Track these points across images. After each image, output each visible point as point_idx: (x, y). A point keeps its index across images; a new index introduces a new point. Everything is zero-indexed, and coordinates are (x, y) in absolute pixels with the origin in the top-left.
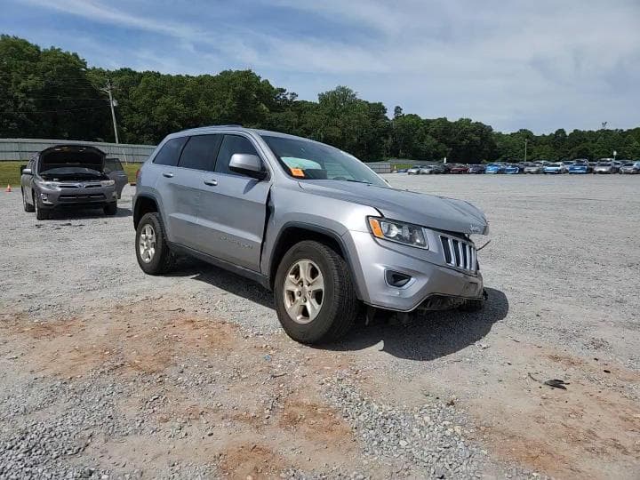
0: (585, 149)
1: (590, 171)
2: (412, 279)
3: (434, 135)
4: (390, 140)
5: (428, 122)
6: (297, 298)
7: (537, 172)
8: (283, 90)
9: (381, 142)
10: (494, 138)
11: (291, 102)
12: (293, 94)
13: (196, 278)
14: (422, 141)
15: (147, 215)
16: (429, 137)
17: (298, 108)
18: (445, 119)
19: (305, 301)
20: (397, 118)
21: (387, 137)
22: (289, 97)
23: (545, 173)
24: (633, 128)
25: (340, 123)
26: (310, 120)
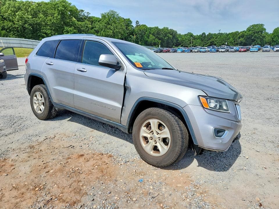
0: (213, 41)
1: (218, 51)
2: (226, 131)
3: (153, 34)
4: (135, 37)
5: (151, 29)
6: (150, 141)
7: (198, 52)
8: (82, 11)
9: (131, 37)
10: (178, 36)
11: (87, 17)
12: (88, 13)
13: (70, 120)
14: (148, 37)
15: (36, 87)
16: (151, 35)
17: (91, 20)
18: (158, 27)
19: (156, 143)
20: (137, 26)
21: (133, 35)
22: (86, 15)
23: (201, 52)
24: (231, 32)
25: (112, 28)
26: (97, 26)
